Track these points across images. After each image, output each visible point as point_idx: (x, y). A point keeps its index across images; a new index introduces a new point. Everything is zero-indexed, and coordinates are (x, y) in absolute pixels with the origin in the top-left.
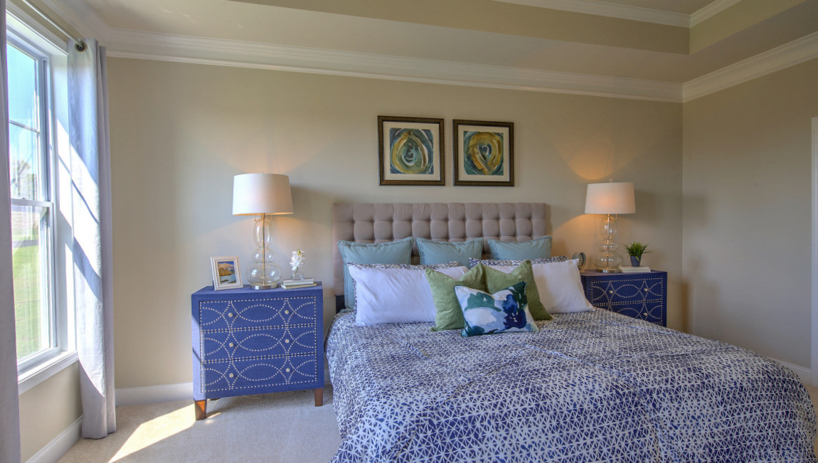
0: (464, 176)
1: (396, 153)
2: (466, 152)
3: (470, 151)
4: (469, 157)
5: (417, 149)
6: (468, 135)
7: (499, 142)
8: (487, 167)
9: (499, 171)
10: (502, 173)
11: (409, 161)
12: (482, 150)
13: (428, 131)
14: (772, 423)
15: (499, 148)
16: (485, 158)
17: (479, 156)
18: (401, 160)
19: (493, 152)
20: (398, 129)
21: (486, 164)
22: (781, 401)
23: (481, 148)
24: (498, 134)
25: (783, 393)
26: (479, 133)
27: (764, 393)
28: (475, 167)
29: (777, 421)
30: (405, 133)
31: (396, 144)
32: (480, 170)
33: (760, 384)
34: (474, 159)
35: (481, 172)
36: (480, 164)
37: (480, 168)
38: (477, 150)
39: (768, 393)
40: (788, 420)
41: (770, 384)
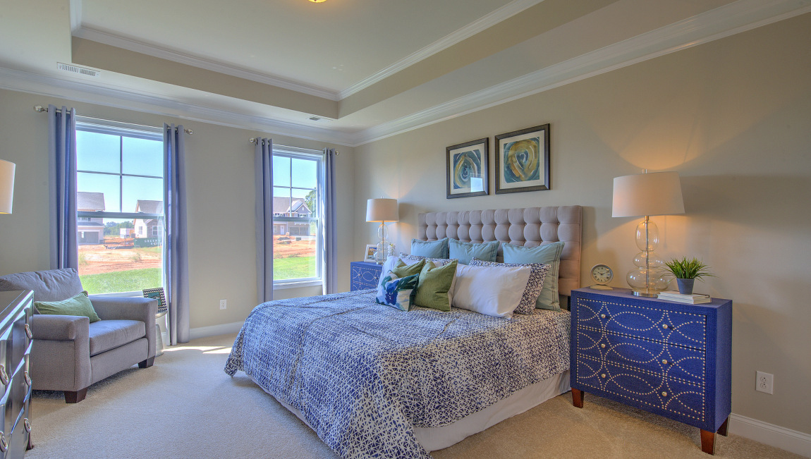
0: (504, 185)
1: (457, 173)
2: (506, 162)
3: (510, 162)
4: (508, 167)
5: (470, 168)
6: (507, 146)
7: (535, 147)
8: (524, 173)
9: (535, 176)
10: (538, 178)
11: (465, 178)
12: (520, 157)
13: (477, 151)
14: (341, 390)
15: (535, 152)
16: (522, 166)
17: (516, 164)
18: (460, 178)
19: (530, 158)
20: (458, 154)
21: (523, 170)
22: (355, 381)
23: (518, 157)
24: (534, 139)
25: (360, 376)
26: (517, 143)
27: (348, 367)
28: (513, 175)
29: (344, 391)
30: (463, 156)
31: (457, 166)
32: (517, 178)
33: (350, 361)
34: (512, 168)
35: (518, 179)
36: (518, 172)
37: (517, 175)
38: (515, 159)
39: (350, 369)
40: (350, 395)
41: (356, 365)
